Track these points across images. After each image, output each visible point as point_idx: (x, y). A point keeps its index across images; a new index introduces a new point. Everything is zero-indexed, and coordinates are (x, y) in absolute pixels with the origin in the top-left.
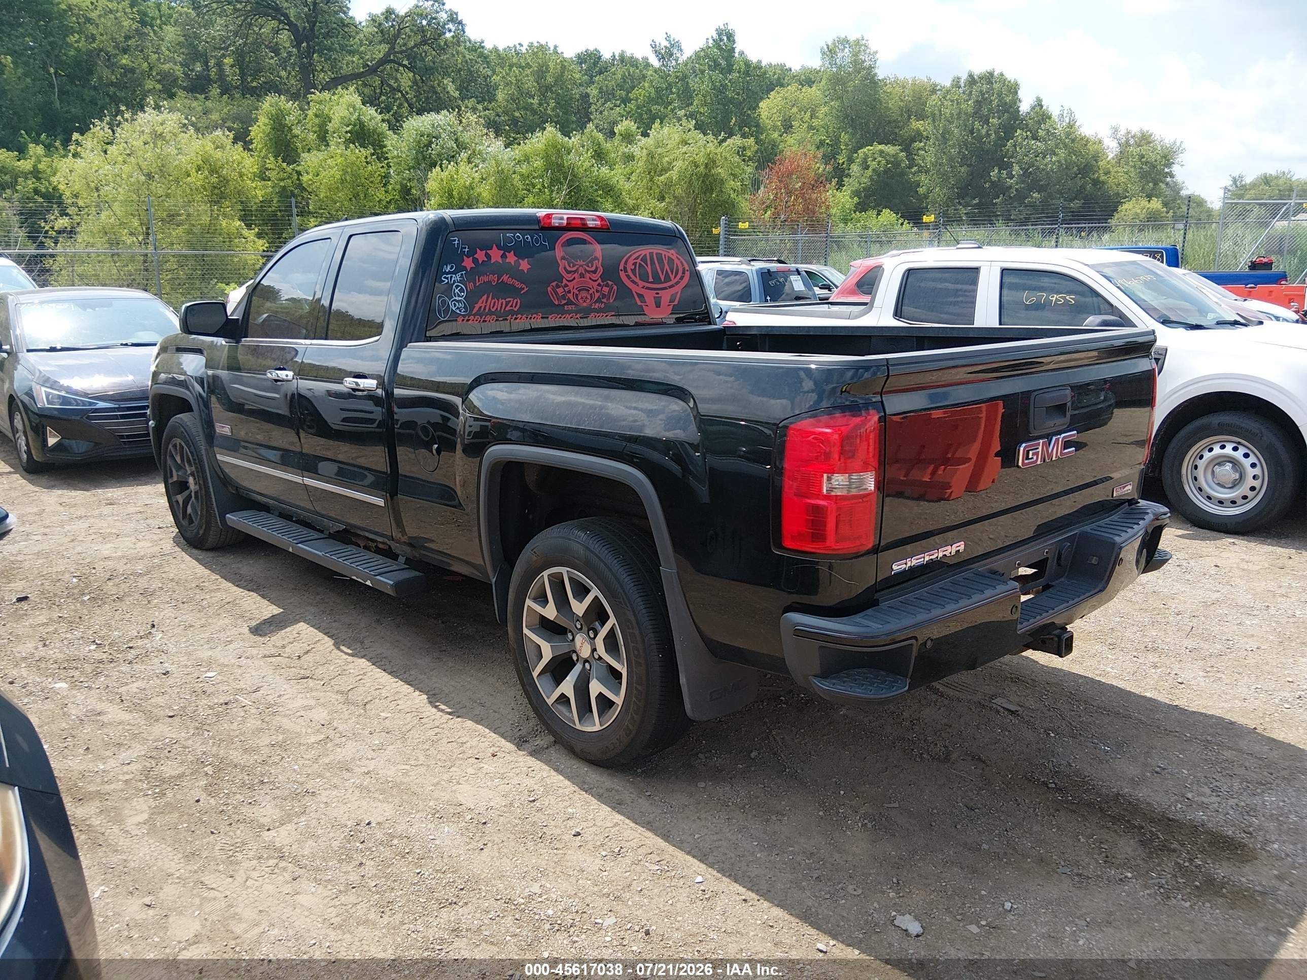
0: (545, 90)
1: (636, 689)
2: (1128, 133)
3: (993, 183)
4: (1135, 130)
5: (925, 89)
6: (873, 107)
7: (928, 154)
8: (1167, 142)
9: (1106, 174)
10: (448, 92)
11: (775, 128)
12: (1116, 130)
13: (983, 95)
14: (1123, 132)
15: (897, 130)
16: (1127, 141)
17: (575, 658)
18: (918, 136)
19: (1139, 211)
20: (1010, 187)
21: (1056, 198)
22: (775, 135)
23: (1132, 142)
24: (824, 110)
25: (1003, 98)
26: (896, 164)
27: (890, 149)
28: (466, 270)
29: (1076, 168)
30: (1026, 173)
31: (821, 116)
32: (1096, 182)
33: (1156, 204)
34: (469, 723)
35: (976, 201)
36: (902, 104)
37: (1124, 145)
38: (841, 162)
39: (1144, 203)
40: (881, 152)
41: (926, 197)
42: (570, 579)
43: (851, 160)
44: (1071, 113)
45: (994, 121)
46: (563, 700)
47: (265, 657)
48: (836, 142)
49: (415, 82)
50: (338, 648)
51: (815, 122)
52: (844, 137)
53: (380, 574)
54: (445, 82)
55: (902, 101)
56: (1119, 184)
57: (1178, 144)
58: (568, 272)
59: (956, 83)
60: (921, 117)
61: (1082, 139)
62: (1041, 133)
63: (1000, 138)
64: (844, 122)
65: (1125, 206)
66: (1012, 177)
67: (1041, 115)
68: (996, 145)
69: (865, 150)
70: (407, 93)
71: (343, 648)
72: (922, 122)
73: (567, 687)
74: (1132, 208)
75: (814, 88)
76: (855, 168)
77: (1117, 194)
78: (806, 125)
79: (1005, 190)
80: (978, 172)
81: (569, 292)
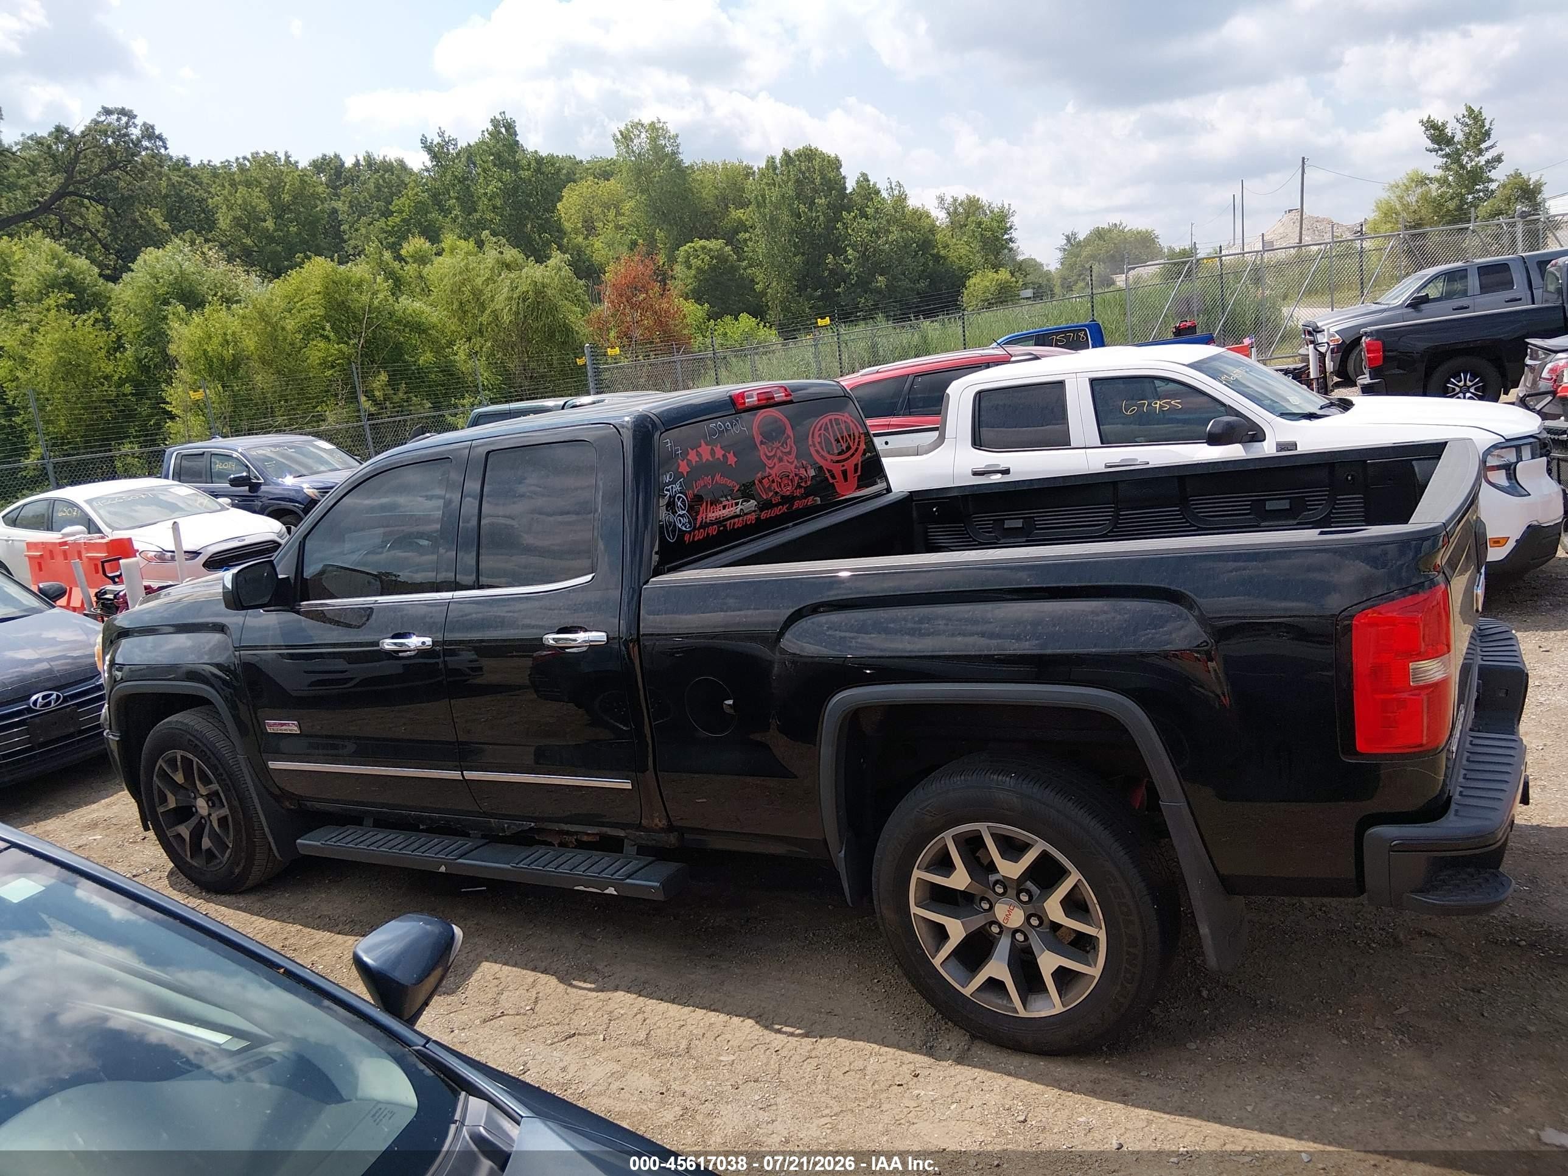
0: (280, 211)
1: (1128, 953)
2: (955, 200)
3: (831, 271)
4: (962, 197)
5: (739, 173)
6: (685, 199)
7: (758, 246)
8: (996, 204)
9: (944, 247)
10: (155, 225)
11: (576, 231)
12: (941, 199)
13: (803, 173)
14: (949, 200)
15: (716, 222)
16: (956, 209)
17: (995, 929)
18: (742, 226)
19: (988, 284)
20: (850, 273)
21: (901, 280)
22: (580, 239)
23: (961, 210)
24: (628, 205)
25: (826, 174)
26: (722, 258)
27: (714, 244)
28: (684, 477)
29: (915, 245)
30: (864, 257)
31: (627, 213)
32: (937, 258)
33: (1004, 275)
34: (842, 1042)
35: (819, 293)
36: (717, 192)
37: (952, 214)
38: (661, 263)
39: (991, 274)
40: (703, 248)
41: (763, 293)
42: (994, 836)
43: (672, 260)
44: (899, 185)
45: (821, 201)
46: (994, 985)
47: (485, 1021)
48: (651, 241)
49: (107, 216)
50: (570, 985)
51: (623, 221)
52: (659, 234)
53: (629, 877)
54: (150, 213)
55: (716, 188)
56: (961, 258)
57: (1007, 207)
58: (769, 458)
59: (771, 161)
60: (743, 204)
61: (915, 213)
62: (870, 211)
63: (829, 221)
64: (654, 217)
65: (972, 281)
66: (849, 262)
67: (868, 190)
68: (826, 228)
69: (686, 248)
70: (98, 231)
71: (574, 983)
72: (742, 211)
73: (997, 968)
74: (980, 283)
75: (612, 181)
76: (679, 269)
77: (961, 268)
78: (611, 225)
79: (845, 278)
80: (814, 263)
81: (773, 481)
